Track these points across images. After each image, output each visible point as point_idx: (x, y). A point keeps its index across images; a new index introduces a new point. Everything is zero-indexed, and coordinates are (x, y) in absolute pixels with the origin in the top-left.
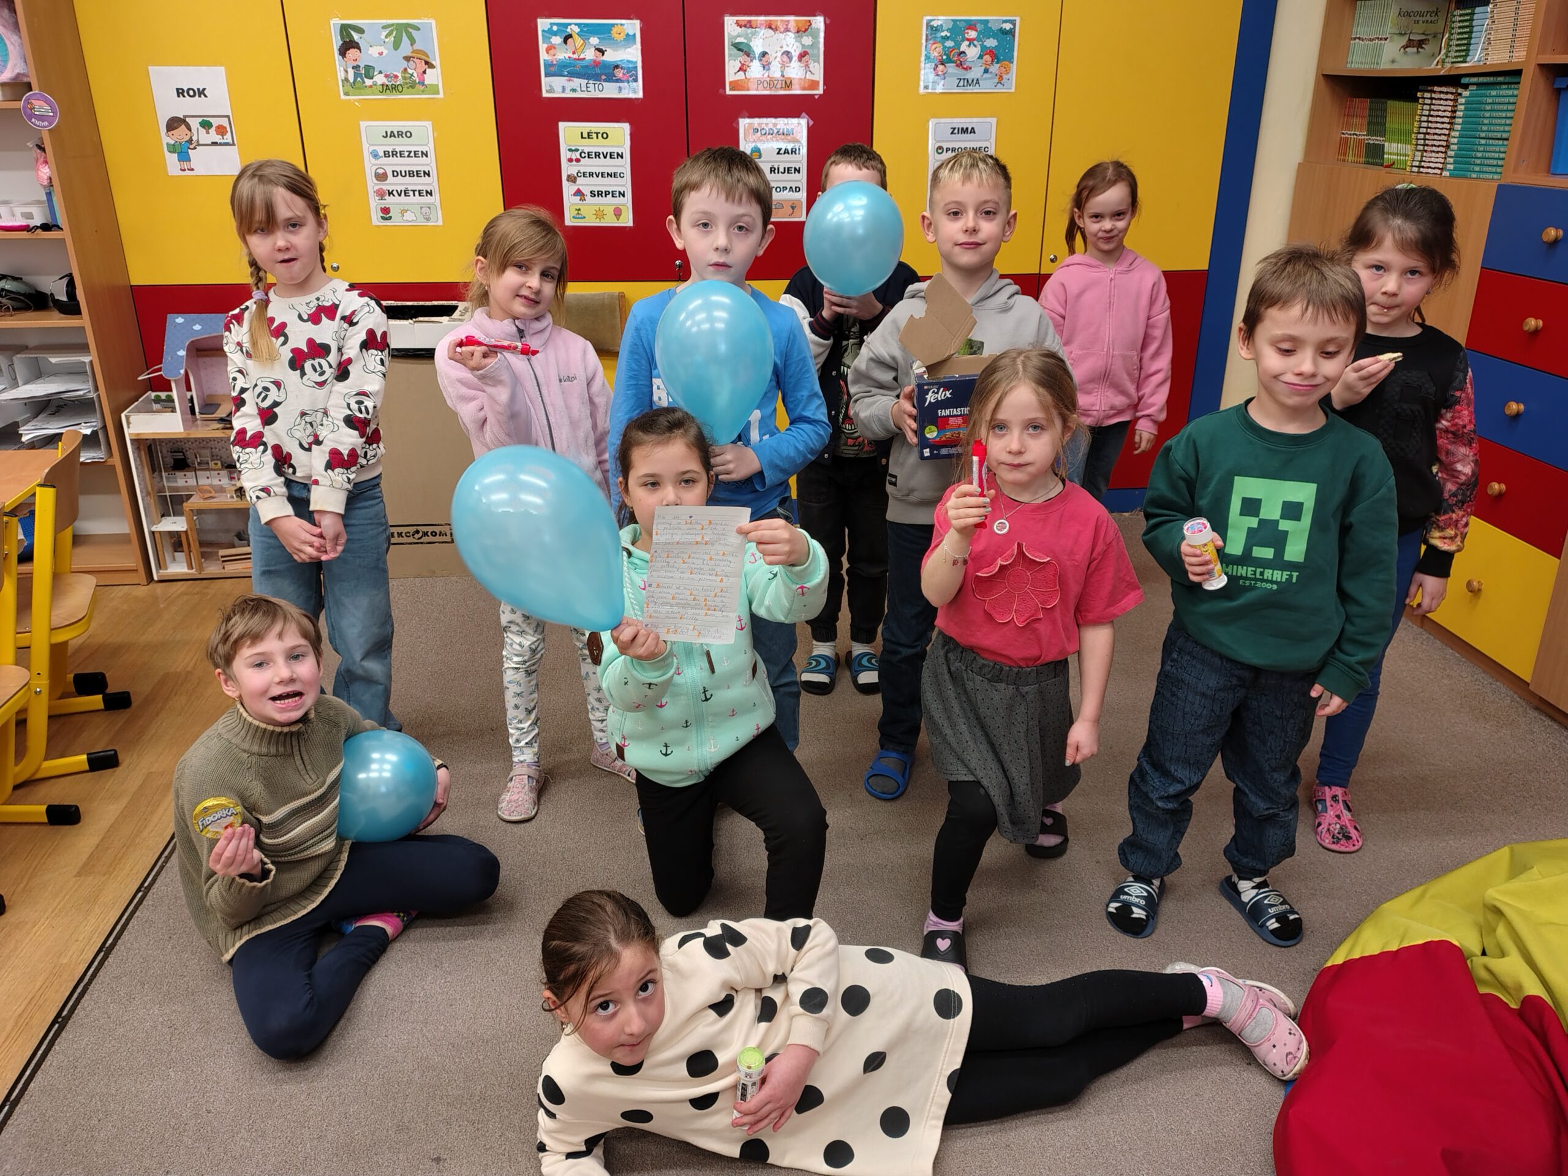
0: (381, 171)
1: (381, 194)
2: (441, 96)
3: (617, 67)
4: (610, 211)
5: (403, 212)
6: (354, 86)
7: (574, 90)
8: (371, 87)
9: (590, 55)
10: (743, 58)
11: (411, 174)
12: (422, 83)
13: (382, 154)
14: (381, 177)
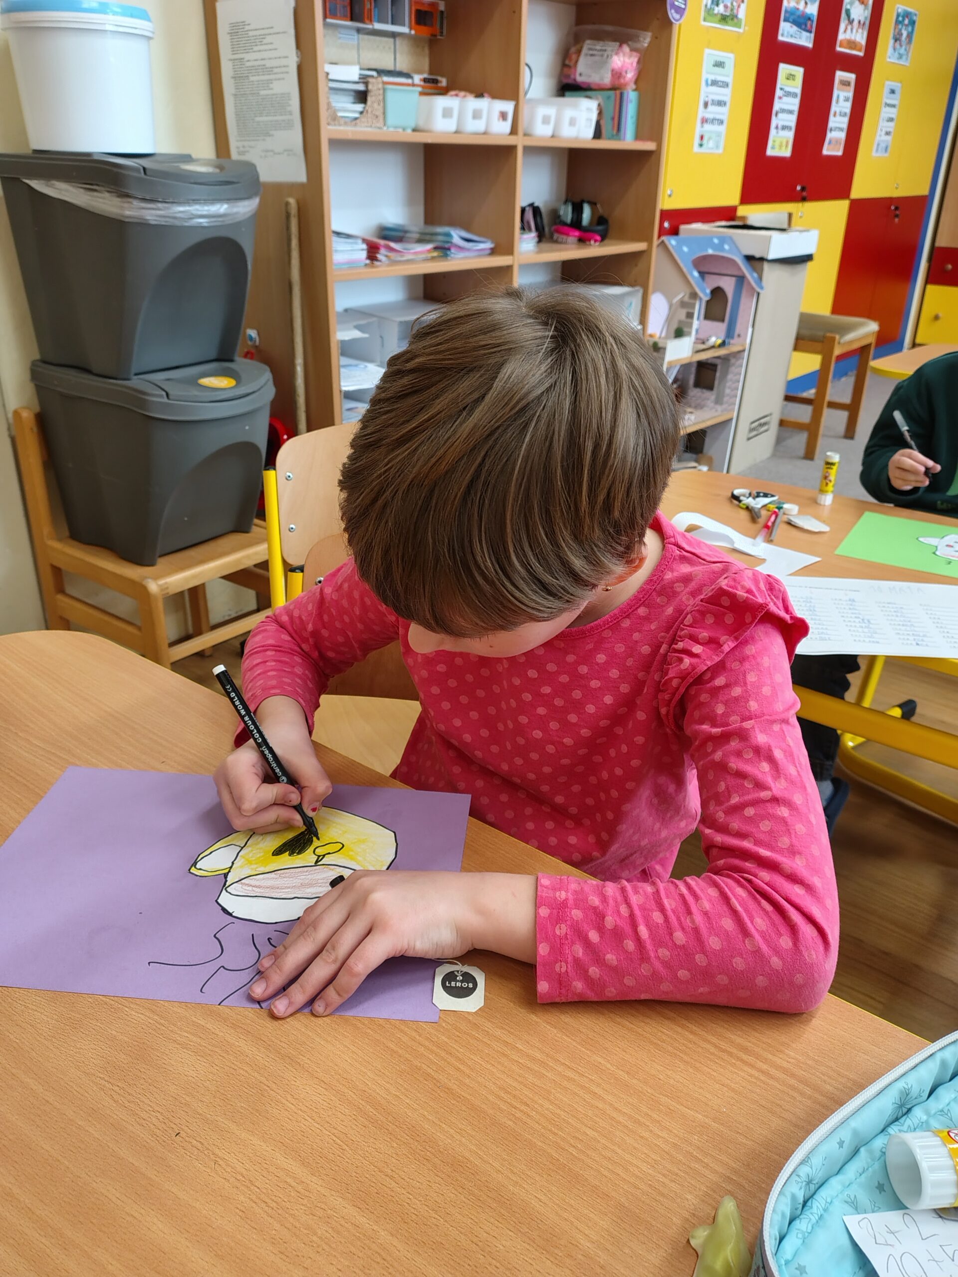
0: (706, 99)
1: (704, 121)
2: (741, 30)
3: (809, 19)
4: (784, 144)
5: (709, 139)
6: (709, 12)
7: (792, 36)
8: (716, 15)
9: (801, 6)
10: (847, 22)
11: (721, 103)
12: (736, 16)
13: (710, 82)
14: (706, 105)
